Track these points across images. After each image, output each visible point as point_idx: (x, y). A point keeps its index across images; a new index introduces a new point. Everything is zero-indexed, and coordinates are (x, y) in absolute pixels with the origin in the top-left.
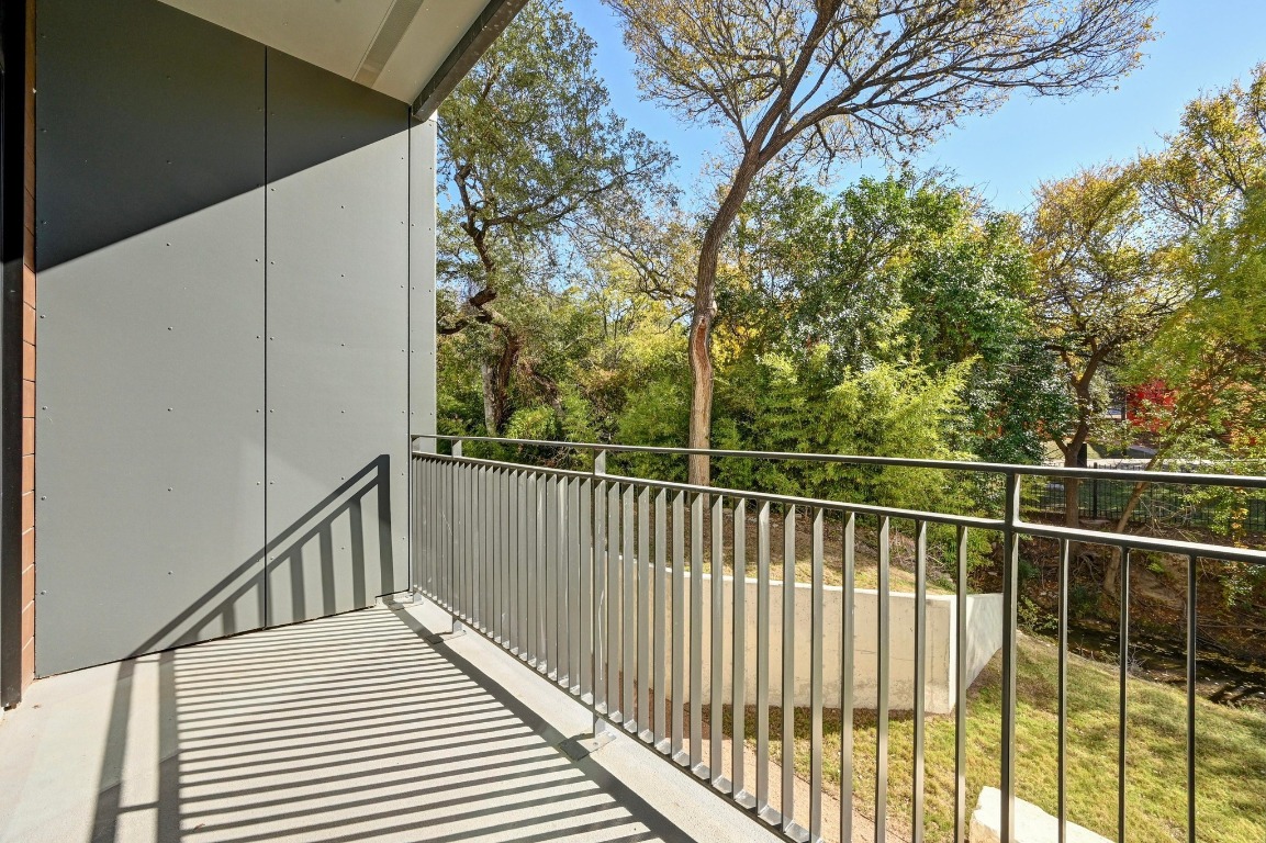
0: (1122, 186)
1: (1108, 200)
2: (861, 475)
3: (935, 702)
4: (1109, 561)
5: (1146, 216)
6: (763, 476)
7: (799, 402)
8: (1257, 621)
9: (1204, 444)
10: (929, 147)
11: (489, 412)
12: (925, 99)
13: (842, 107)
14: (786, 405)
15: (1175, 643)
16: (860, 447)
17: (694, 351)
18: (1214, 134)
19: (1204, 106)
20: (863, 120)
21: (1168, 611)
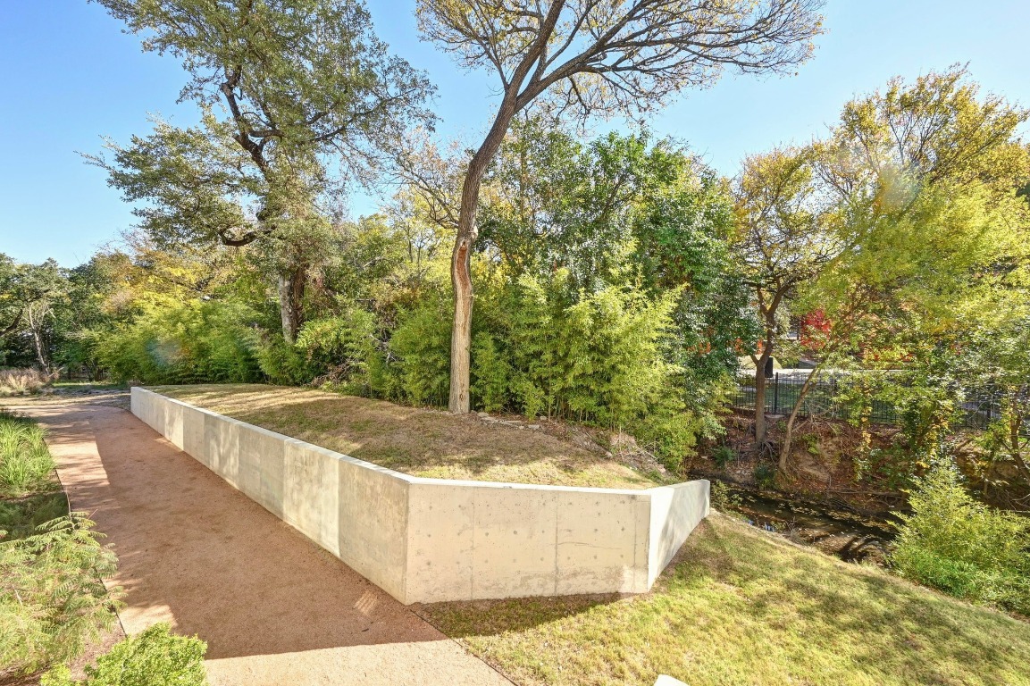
0: (801, 162)
1: (791, 171)
2: (595, 383)
3: (636, 584)
4: (782, 446)
5: (816, 187)
6: (515, 385)
7: (546, 320)
8: (874, 488)
9: (846, 360)
10: (661, 111)
11: (286, 323)
12: (659, 70)
13: (591, 66)
14: (535, 321)
15: (823, 506)
16: (593, 359)
17: (456, 270)
18: (863, 129)
19: (856, 105)
20: (608, 80)
21: (819, 482)
